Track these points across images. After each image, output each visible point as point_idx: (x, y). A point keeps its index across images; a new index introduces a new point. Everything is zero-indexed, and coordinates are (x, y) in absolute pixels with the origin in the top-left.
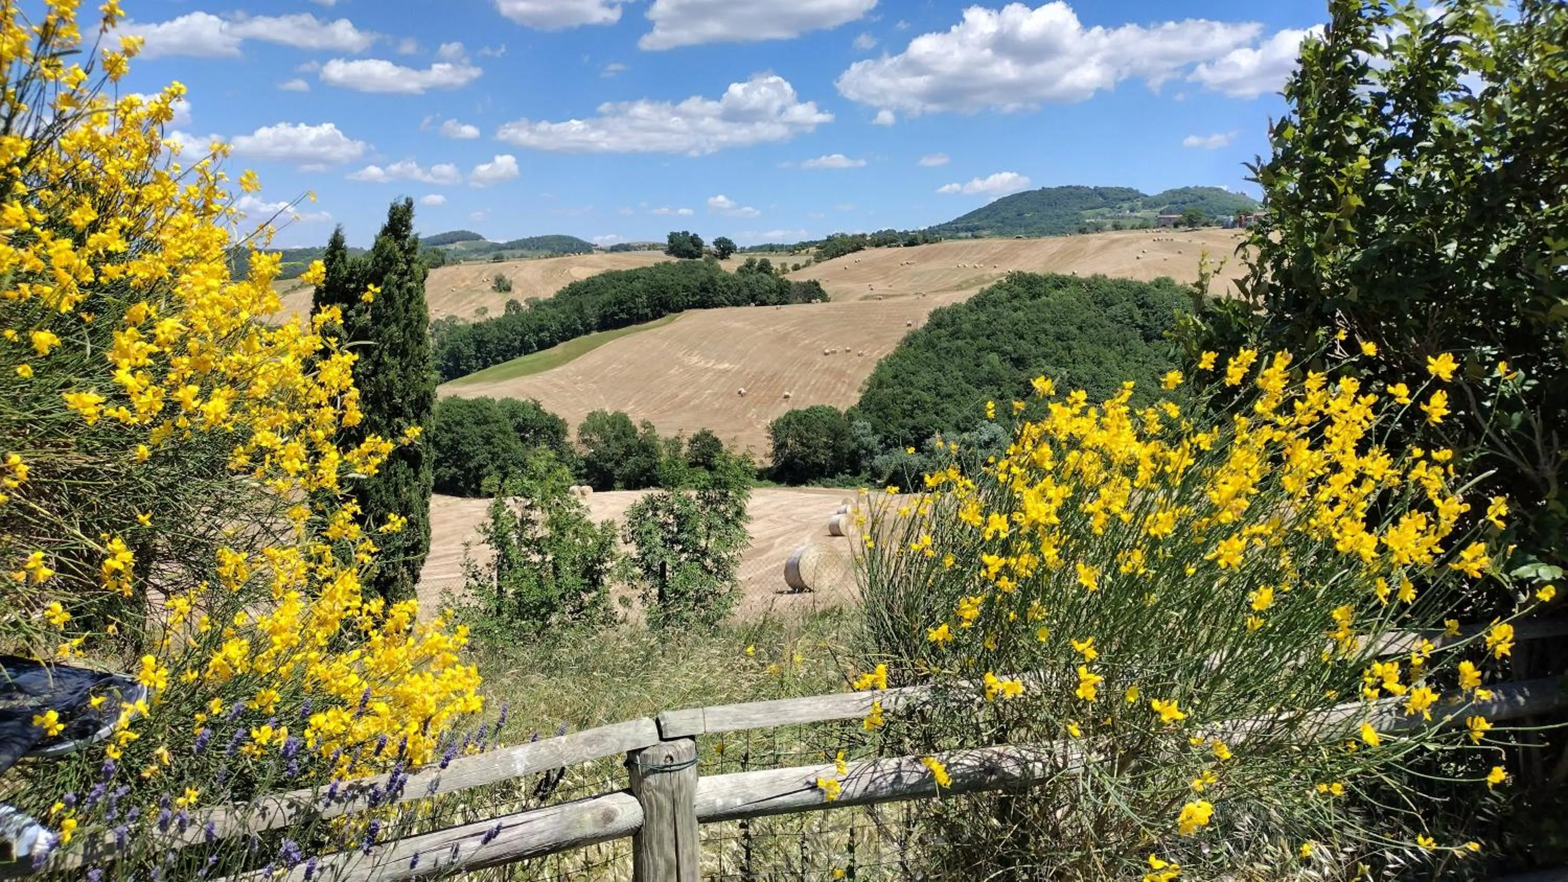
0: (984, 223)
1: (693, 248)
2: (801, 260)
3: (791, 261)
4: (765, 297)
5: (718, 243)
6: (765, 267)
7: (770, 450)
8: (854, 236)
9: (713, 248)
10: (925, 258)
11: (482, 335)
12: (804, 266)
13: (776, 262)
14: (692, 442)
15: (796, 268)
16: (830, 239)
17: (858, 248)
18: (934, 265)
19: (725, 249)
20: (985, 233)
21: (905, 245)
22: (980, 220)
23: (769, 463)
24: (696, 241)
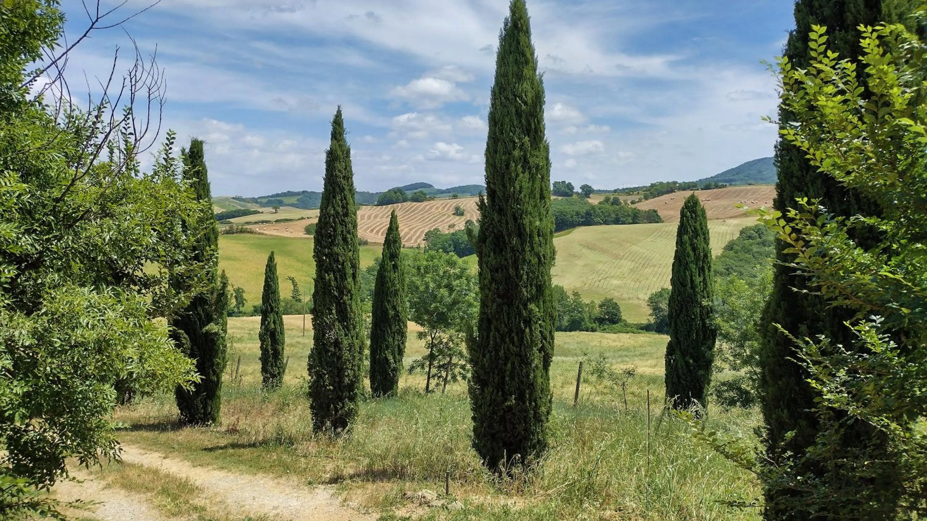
0: (736, 177)
1: (568, 191)
2: (636, 198)
3: (629, 199)
4: (624, 219)
5: (583, 188)
6: (616, 202)
7: (651, 311)
8: (668, 183)
9: (580, 191)
10: (717, 197)
11: (458, 239)
12: (638, 202)
13: (622, 199)
14: (601, 306)
15: (633, 203)
16: (653, 185)
17: (672, 191)
18: (724, 202)
19: (587, 191)
20: (738, 183)
21: (702, 189)
22: (734, 175)
23: (652, 320)
24: (570, 187)
